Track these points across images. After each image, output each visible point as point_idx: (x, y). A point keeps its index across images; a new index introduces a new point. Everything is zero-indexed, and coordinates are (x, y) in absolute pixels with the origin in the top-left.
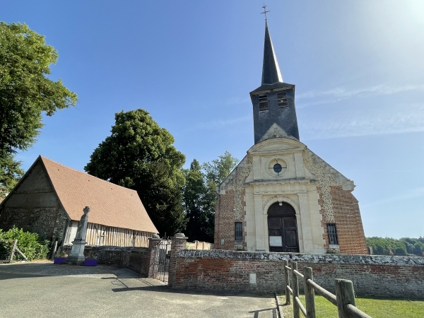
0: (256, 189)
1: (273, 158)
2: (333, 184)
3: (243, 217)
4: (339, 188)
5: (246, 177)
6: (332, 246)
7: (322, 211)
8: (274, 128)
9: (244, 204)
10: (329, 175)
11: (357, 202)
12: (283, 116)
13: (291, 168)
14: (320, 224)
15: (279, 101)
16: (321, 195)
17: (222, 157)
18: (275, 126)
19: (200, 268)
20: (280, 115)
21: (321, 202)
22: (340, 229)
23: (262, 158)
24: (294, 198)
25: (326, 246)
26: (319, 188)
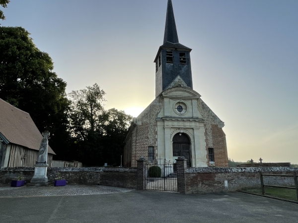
0: (166, 123)
1: (178, 101)
2: (213, 123)
3: (155, 143)
4: (216, 126)
5: (158, 113)
6: (211, 162)
7: (206, 140)
8: (178, 79)
9: (156, 133)
10: (211, 117)
11: (225, 135)
12: (183, 71)
13: (190, 109)
14: (205, 148)
15: (181, 58)
16: (206, 130)
17: (89, 88)
18: (179, 77)
19: (199, 179)
20: (181, 69)
21: (206, 134)
22: (215, 151)
23: (171, 100)
24: (191, 131)
25: (208, 162)
26: (205, 125)
